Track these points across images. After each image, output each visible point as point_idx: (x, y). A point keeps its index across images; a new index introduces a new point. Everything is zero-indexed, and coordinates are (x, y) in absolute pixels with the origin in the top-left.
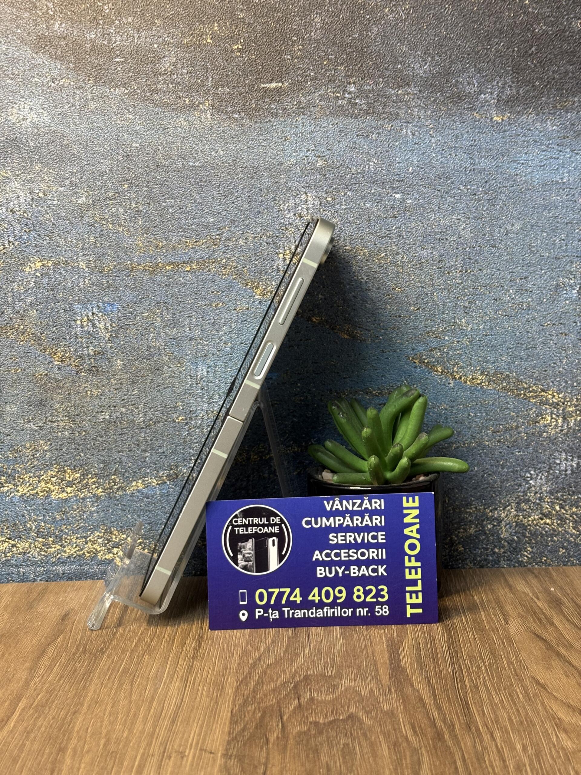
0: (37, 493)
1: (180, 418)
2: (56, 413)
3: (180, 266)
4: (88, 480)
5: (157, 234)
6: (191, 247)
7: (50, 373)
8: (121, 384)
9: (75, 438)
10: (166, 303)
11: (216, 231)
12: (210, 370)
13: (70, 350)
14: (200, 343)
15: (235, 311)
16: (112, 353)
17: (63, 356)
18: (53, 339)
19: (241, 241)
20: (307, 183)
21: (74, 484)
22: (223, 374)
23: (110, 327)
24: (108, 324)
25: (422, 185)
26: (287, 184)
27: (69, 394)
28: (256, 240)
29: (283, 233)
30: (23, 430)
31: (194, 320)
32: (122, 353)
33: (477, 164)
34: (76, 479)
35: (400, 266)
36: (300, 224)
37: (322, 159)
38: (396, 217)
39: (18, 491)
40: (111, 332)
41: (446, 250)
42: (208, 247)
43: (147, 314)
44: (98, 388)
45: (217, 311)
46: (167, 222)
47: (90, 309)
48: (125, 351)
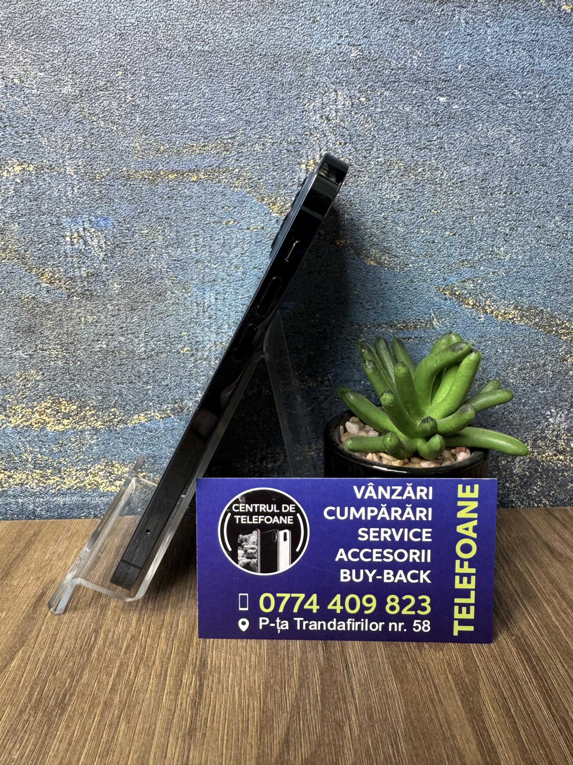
0: (31, 424)
1: (185, 349)
2: (47, 341)
3: (185, 175)
4: (86, 412)
5: (158, 135)
6: (197, 152)
7: (38, 296)
8: (118, 310)
9: (69, 368)
10: (168, 218)
11: (229, 134)
12: (218, 297)
13: (59, 270)
14: (207, 266)
15: (248, 231)
16: (108, 275)
17: (51, 277)
18: (39, 258)
19: (257, 147)
20: (337, 78)
21: (71, 416)
22: (233, 302)
23: (104, 245)
24: (102, 242)
25: (472, 87)
26: (314, 78)
27: (60, 320)
28: (275, 147)
29: (306, 139)
30: (11, 358)
31: (201, 240)
32: (119, 276)
33: (537, 64)
34: (73, 411)
35: (439, 184)
36: (327, 128)
37: (357, 49)
38: (438, 126)
39: (10, 422)
40: (105, 251)
41: (491, 167)
42: (218, 153)
43: (146, 231)
44: (92, 314)
45: (228, 230)
46: (170, 120)
47: (81, 223)
48: (122, 273)
